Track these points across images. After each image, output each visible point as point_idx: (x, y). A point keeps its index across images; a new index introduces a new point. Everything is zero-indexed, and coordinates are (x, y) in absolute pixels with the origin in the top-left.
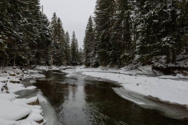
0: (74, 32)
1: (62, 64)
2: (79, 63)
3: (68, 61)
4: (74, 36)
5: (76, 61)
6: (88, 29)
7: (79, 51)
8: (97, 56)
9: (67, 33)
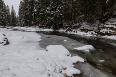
0: (12, 5)
1: (6, 25)
2: (17, 25)
3: (9, 23)
4: (12, 8)
5: (15, 24)
6: (20, 7)
7: (17, 17)
8: (24, 22)
9: (8, 6)
